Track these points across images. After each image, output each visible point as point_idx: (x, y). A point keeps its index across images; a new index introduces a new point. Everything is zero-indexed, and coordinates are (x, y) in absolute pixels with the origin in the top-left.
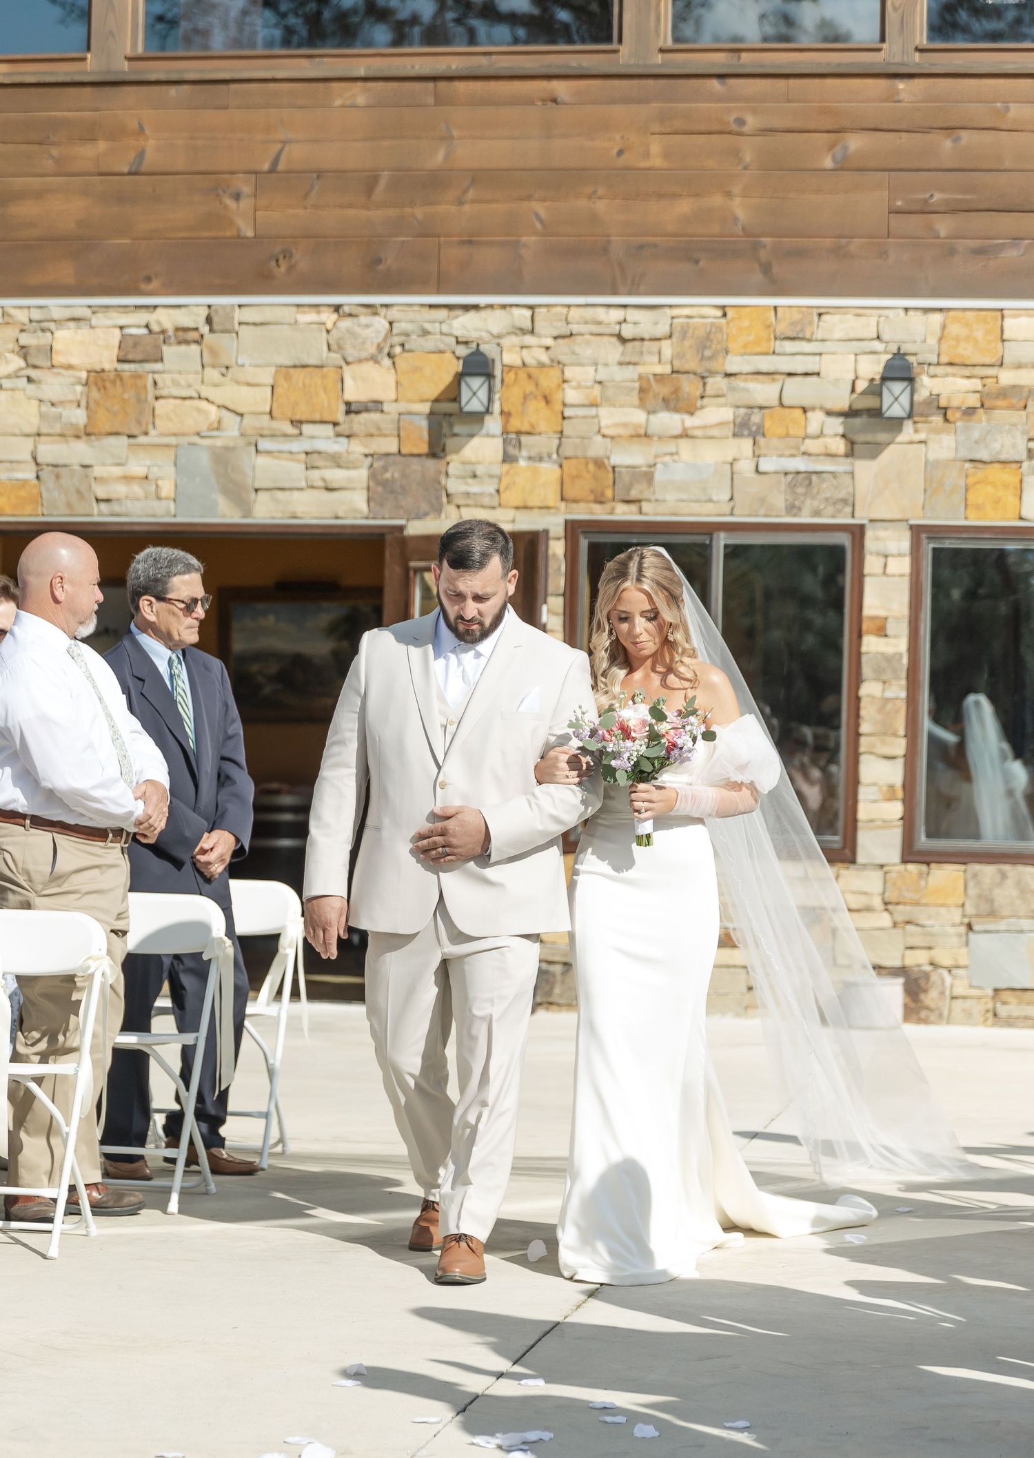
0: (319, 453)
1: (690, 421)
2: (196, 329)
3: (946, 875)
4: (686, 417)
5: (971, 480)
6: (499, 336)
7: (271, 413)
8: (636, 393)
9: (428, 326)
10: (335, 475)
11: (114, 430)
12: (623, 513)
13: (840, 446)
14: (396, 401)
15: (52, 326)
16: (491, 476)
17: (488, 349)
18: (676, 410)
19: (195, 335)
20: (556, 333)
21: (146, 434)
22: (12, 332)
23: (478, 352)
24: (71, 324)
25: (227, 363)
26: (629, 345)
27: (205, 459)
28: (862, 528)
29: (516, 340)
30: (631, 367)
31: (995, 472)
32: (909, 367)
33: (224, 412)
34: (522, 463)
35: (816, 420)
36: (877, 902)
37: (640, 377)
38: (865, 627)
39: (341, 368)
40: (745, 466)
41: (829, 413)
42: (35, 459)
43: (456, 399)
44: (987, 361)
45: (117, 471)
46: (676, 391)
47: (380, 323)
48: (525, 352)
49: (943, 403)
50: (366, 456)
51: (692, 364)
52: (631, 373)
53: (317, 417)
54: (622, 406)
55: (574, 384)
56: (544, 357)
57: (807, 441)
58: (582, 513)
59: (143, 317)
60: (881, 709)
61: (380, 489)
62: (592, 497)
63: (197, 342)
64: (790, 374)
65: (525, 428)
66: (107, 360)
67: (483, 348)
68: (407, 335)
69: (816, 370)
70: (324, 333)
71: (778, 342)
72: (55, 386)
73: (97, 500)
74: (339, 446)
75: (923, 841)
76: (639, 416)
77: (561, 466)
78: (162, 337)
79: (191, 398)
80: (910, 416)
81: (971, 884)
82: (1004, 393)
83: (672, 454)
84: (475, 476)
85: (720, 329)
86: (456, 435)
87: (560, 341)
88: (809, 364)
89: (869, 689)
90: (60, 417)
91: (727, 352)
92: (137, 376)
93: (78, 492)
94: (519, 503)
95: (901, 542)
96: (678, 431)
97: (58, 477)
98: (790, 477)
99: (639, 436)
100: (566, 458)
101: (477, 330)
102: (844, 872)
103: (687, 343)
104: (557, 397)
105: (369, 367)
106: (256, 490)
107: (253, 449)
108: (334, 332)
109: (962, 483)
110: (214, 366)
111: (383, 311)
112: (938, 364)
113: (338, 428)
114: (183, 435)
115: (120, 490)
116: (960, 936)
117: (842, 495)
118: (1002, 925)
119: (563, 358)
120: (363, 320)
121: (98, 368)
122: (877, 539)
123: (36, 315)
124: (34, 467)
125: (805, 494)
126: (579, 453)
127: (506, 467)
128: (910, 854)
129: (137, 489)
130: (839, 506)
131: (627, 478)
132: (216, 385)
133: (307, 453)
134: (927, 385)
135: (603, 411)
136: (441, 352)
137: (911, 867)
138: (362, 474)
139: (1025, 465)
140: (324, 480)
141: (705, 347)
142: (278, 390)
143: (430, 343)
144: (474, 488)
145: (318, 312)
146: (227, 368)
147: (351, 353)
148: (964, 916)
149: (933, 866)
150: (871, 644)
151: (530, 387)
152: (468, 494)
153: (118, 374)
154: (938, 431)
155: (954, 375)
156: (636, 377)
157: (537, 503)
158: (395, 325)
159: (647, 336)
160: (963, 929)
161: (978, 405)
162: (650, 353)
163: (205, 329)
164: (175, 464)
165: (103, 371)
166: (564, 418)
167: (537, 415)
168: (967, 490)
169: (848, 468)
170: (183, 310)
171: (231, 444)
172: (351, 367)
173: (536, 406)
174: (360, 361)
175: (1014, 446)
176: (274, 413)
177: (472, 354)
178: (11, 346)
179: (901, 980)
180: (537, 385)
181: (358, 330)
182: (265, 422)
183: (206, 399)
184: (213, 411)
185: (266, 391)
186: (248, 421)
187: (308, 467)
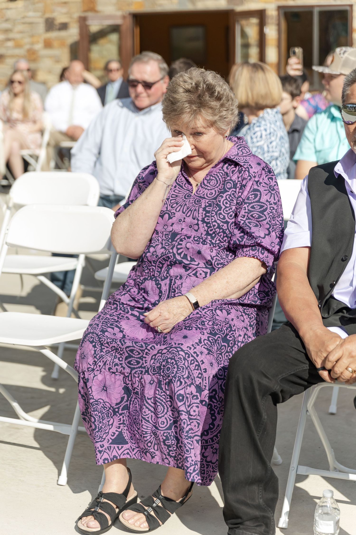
28: (352, 5)
58: (281, 4)
94: (264, 1)
157: (269, 1)
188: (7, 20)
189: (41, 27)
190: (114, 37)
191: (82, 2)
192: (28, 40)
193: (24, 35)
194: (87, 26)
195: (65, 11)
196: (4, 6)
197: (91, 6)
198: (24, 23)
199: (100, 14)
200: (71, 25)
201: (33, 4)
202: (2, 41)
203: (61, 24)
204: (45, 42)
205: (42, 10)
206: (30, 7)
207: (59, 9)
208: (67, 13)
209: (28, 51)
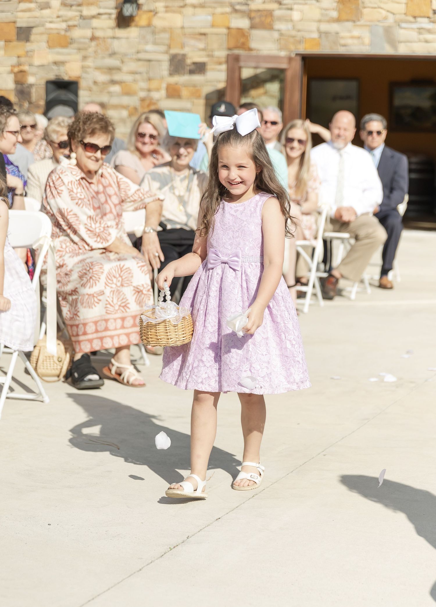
0: (422, 28)
7: (405, 14)
10: (429, 37)
11: (347, 19)
21: (359, 20)
27: (381, 31)
33: (389, 14)
42: (319, 30)
45: (349, 34)
53: (422, 15)
72: (326, 3)
73: (342, 46)
74: (430, 26)
79: (375, 8)
90: (327, 15)
93: (335, 43)
97: (327, 37)
106: (400, 42)
107: (398, 27)
113: (431, 19)
114: (373, 21)
115: (349, 41)
124: (318, 33)
129: (356, 41)
132: (385, 3)
133: (419, 29)
140: (424, 38)
142: (409, 5)
164: (370, 33)
171: (391, 25)
176: (408, 13)
182: (403, 17)
183: (381, 8)
184: (384, 13)
185: (404, 6)
186: (398, 17)
187: (420, 33)
188: (113, 54)
189: (165, 67)
190: (274, 87)
191: (228, 34)
192: (143, 85)
193: (138, 77)
194: (240, 68)
195: (201, 45)
196: (110, 33)
197: (242, 40)
198: (139, 60)
199: (254, 53)
200: (209, 67)
201: (154, 33)
202: (104, 83)
203: (194, 63)
204: (167, 89)
205: (167, 42)
206: (149, 37)
207: (192, 42)
208: (204, 50)
209: (143, 100)
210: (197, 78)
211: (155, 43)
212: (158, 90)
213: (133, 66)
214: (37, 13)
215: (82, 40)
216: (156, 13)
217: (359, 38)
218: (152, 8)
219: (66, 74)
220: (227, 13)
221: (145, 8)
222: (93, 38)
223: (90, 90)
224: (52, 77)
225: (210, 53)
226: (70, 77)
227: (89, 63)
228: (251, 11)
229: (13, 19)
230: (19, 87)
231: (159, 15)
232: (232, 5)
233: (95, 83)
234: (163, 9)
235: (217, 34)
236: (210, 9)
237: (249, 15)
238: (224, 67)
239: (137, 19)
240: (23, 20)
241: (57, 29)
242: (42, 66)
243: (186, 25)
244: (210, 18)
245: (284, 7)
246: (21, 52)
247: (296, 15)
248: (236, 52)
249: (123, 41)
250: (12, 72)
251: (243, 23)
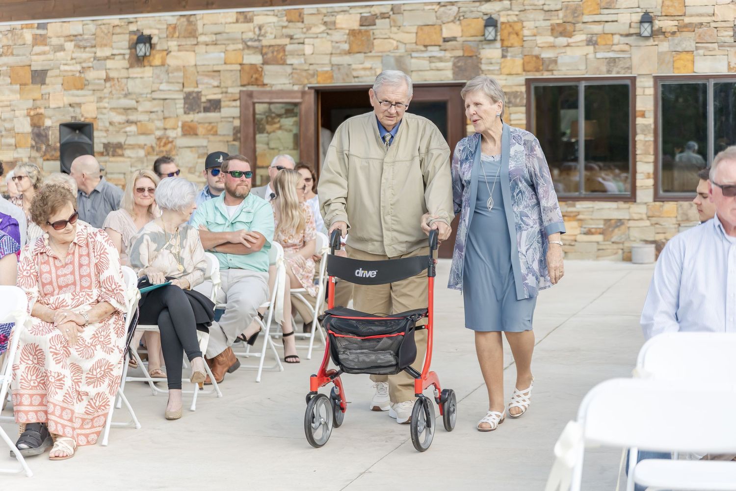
0: (434, 57)
1: (570, 40)
2: (388, 13)
3: (670, 206)
4: (569, 39)
5: (675, 59)
6: (499, 11)
7: (416, 43)
8: (550, 31)
9: (473, 9)
10: (441, 65)
11: (358, 51)
12: (546, 75)
13: (626, 48)
14: (462, 37)
15: (335, 14)
16: (498, 63)
17: (494, 16)
18: (565, 36)
19: (387, 15)
20: (520, 9)
21: (371, 52)
22: (321, 17)
23: (491, 18)
24: (342, 13)
25: (399, 24)
26: (547, 13)
27: (392, 61)
28: (635, 78)
29: (504, 13)
30: (548, 21)
31: (684, 56)
32: (651, 17)
33: (399, 44)
34: (509, 58)
35: (617, 38)
36: (644, 217)
37: (552, 25)
38: (637, 114)
39: (441, 25)
40: (591, 56)
41: (621, 35)
42: (330, 63)
43: (484, 35)
44: (680, 14)
45: (361, 66)
46: (565, 29)
47: (455, 9)
48: (509, 17)
49: (664, 30)
50: (451, 57)
51: (570, 19)
52: (548, 23)
53: (433, 44)
54: (544, 36)
55: (527, 28)
56: (515, 19)
57: (614, 46)
58: (531, 76)
59: (368, 10)
60: (644, 145)
61: (457, 69)
62: (534, 70)
63: (389, 18)
64: (607, 22)
65: (509, 45)
66: (356, 26)
67: (493, 16)
68: (465, 12)
69: (615, 19)
70: (434, 13)
71: (602, 10)
72: (337, 36)
73: (354, 77)
74: (441, 54)
75: (661, 192)
76: (551, 39)
77: (523, 59)
78: (375, 17)
79: (386, 39)
80: (651, 36)
81: (679, 209)
82: (686, 26)
83: (564, 53)
84: (491, 64)
85: (580, 6)
86: (484, 48)
87: (522, 12)
88: (614, 18)
89: (639, 138)
90: (339, 47)
91: (583, 14)
92: (366, 31)
93: (347, 75)
94: (507, 73)
95: (651, 83)
96: (566, 44)
97: (339, 69)
98: (608, 60)
99: (551, 47)
100: (525, 56)
101: (491, 9)
102: (632, 206)
103: (568, 11)
104: (521, 33)
105: (451, 25)
106: (412, 71)
107: (409, 56)
108: (438, 13)
109: (671, 60)
110: (395, 26)
111: (456, 4)
112: (661, 16)
113: (441, 48)
114: (384, 52)
115: (362, 73)
116: (675, 228)
117: (627, 65)
118: (691, 224)
119: (523, 19)
120: (449, 7)
121: (352, 28)
122: (641, 82)
123: (330, 10)
124: (330, 66)
125: (613, 66)
126: (530, 54)
127: (503, 60)
128: (657, 198)
129: (368, 73)
130: (626, 70)
131: (547, 62)
132: (396, 33)
133: (430, 57)
134: (657, 24)
135: (538, 38)
136: (478, 18)
137: (658, 203)
138: (450, 64)
139: (695, 52)
140: (436, 67)
141: (575, 13)
142: (419, 34)
143: (473, 15)
144: (491, 68)
145: (432, 5)
146: (400, 27)
147: (445, 20)
148: (677, 221)
149: (665, 203)
150: (639, 121)
151: (511, 30)
152: (489, 70)
153: (360, 31)
154: (662, 41)
155: (667, 20)
156: (549, 24)
157: (514, 73)
158: (461, 9)
159: (553, 9)
160: (677, 226)
161: (677, 30)
162: (555, 16)
163: (391, 13)
164: (382, 62)
165: (354, 30)
166: (524, 41)
167: (513, 39)
168: (674, 62)
169: (629, 56)
170: (382, 7)
171: (402, 55)
172: (445, 25)
173: (513, 36)
174: (448, 22)
175: (691, 45)
176: (418, 43)
177: (489, 18)
178: (321, 22)
179: (653, 246)
180: (513, 29)
181: (447, 11)
182: (414, 46)
183: (392, 39)
184: (395, 43)
185: (414, 35)
186: (408, 46)
187: (430, 62)
189: (180, 104)
191: (240, 71)
192: (159, 124)
193: (153, 116)
194: (254, 104)
195: (216, 83)
196: (124, 73)
197: (254, 76)
198: (154, 99)
199: (268, 89)
200: (223, 104)
201: (167, 72)
202: (120, 123)
203: (210, 101)
204: (183, 127)
205: (181, 81)
206: (164, 76)
207: (206, 80)
208: (218, 87)
209: (159, 139)
210: (212, 115)
211: (168, 82)
212: (174, 129)
213: (147, 106)
214: (51, 56)
215: (97, 81)
216: (170, 52)
217: (371, 68)
218: (166, 48)
219: (82, 116)
220: (240, 49)
221: (158, 47)
222: (108, 79)
223: (107, 131)
224: (68, 119)
225: (224, 90)
226: (86, 118)
227: (105, 104)
228: (262, 46)
229: (28, 63)
230: (36, 130)
231: (172, 53)
232: (244, 42)
233: (111, 123)
234: (176, 48)
235: (231, 71)
236: (224, 46)
237: (261, 50)
238: (238, 103)
239: (151, 58)
240: (38, 63)
241: (71, 71)
242: (59, 108)
243: (198, 63)
244: (223, 55)
245: (296, 41)
246: (37, 95)
247: (308, 50)
248: (250, 88)
249: (138, 81)
250: (28, 115)
251: (257, 59)
